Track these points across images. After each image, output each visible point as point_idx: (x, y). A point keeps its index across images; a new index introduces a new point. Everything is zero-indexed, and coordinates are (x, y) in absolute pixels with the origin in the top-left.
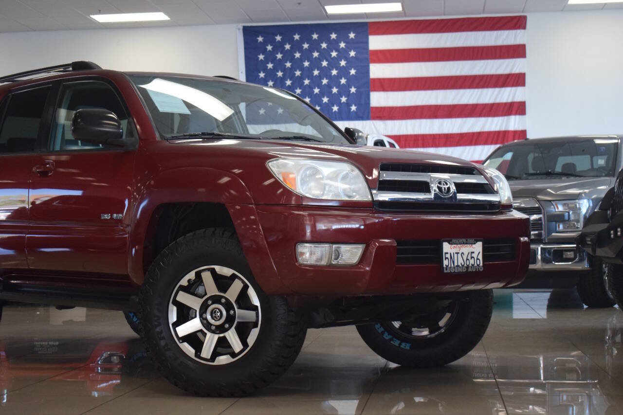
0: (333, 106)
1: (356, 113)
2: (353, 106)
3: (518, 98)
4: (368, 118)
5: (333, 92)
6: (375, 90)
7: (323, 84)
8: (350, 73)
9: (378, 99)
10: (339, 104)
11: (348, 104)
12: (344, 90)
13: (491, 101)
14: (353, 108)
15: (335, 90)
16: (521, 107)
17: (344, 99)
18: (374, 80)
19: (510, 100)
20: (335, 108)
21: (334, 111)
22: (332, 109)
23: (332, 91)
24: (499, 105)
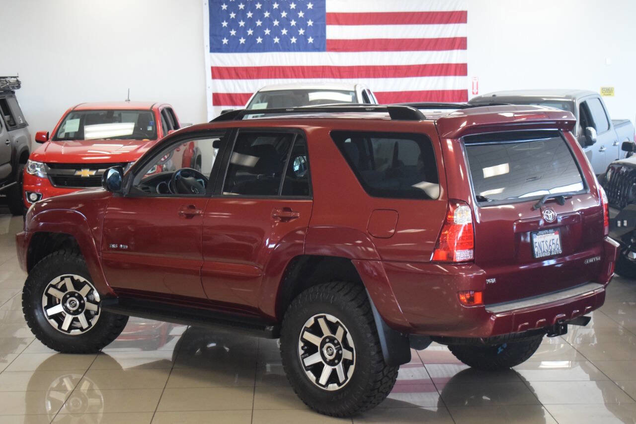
0: (292, 38)
1: (313, 44)
2: (310, 38)
3: (460, 35)
4: (323, 50)
5: (292, 25)
6: (330, 24)
7: (283, 16)
8: (307, 7)
9: (333, 32)
10: (297, 36)
11: (305, 37)
12: (302, 23)
13: (436, 36)
14: (311, 40)
15: (293, 23)
16: (462, 43)
17: (301, 32)
18: (329, 14)
19: (453, 36)
20: (294, 40)
21: (292, 42)
22: (291, 41)
23: (290, 24)
24: (443, 40)
